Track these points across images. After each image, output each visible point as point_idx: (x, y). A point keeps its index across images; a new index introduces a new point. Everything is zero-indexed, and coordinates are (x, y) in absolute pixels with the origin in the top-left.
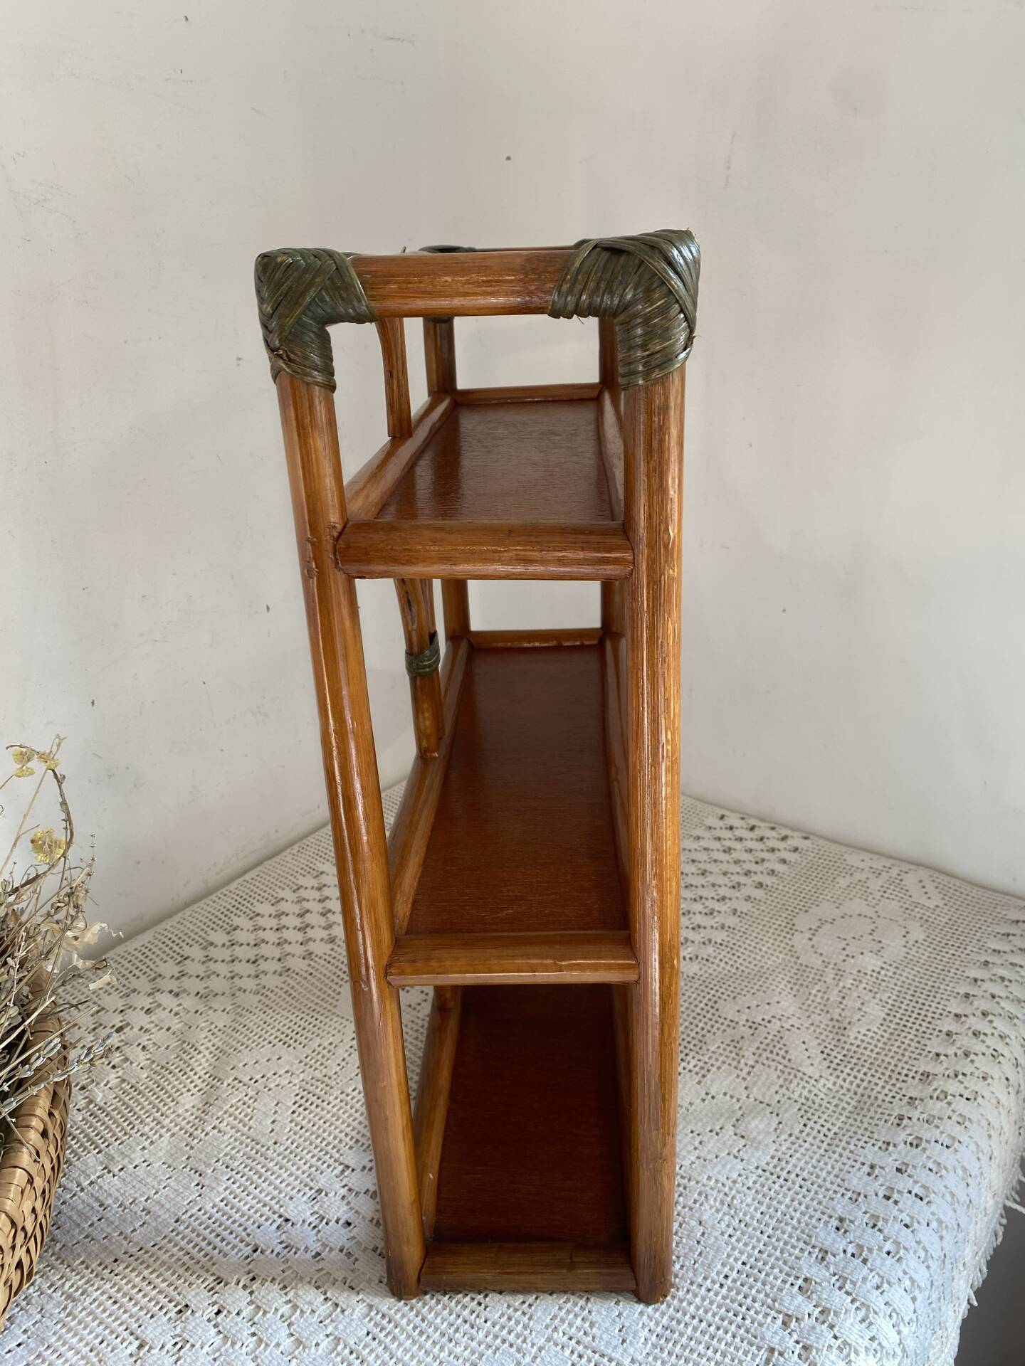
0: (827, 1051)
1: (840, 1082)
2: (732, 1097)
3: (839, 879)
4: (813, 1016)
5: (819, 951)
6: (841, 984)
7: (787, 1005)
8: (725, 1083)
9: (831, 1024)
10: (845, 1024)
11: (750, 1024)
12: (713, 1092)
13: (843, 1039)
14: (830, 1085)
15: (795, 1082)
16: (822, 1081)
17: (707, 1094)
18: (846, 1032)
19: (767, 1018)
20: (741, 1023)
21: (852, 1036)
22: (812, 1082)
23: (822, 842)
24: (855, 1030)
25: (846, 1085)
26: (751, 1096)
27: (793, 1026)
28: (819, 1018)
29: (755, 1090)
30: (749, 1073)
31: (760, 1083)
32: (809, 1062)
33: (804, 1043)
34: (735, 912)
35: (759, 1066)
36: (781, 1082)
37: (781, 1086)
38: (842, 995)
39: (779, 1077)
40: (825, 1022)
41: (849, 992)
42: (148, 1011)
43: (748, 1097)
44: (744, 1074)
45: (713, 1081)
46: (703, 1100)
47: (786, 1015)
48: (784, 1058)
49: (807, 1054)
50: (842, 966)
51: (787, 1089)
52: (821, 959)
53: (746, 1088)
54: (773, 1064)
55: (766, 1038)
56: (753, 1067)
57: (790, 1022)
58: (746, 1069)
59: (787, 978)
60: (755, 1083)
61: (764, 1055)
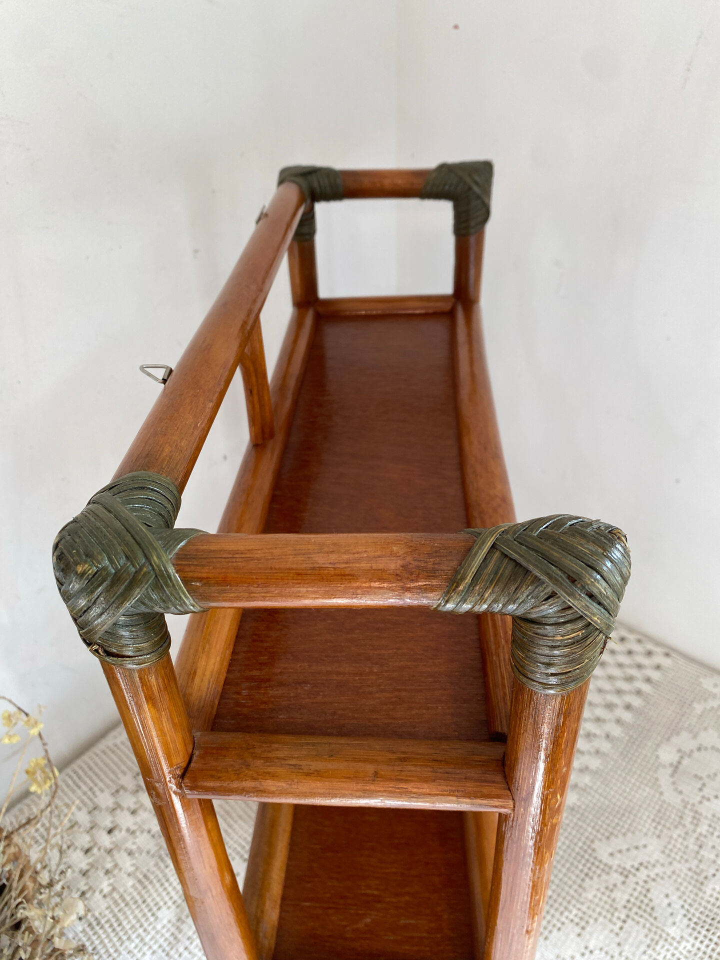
0: (686, 906)
1: (698, 944)
2: (607, 953)
3: (695, 705)
4: (675, 863)
5: (680, 788)
6: (699, 830)
7: (653, 850)
8: (601, 937)
9: (690, 874)
10: (701, 879)
11: (620, 870)
12: (591, 947)
13: (701, 894)
14: (689, 947)
15: (661, 943)
16: (684, 943)
17: (586, 948)
18: (703, 888)
19: (636, 865)
20: (615, 868)
21: (709, 892)
22: (675, 944)
23: (681, 661)
24: (711, 886)
25: (703, 948)
26: (623, 954)
27: (657, 875)
28: (679, 866)
29: (627, 948)
30: (621, 928)
31: (631, 940)
32: (671, 920)
33: (667, 896)
34: (608, 736)
35: (629, 921)
36: (648, 942)
37: (649, 946)
38: (699, 843)
39: (646, 936)
40: (685, 871)
41: (705, 840)
42: (134, 812)
43: (620, 954)
44: (616, 929)
45: (591, 934)
46: (583, 955)
47: (652, 861)
48: (650, 915)
49: (670, 910)
50: (700, 809)
51: (654, 949)
52: (680, 797)
53: (619, 944)
54: (642, 921)
55: (635, 889)
56: (624, 922)
57: (656, 870)
58: (619, 924)
59: (652, 817)
60: (626, 940)
61: (635, 909)
